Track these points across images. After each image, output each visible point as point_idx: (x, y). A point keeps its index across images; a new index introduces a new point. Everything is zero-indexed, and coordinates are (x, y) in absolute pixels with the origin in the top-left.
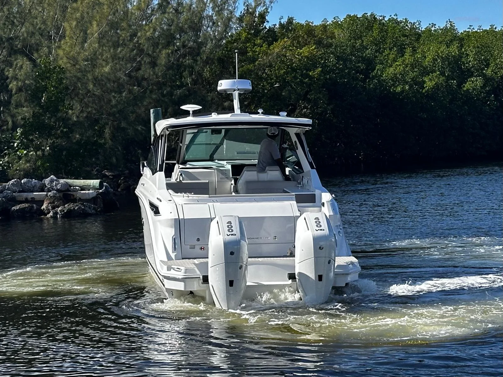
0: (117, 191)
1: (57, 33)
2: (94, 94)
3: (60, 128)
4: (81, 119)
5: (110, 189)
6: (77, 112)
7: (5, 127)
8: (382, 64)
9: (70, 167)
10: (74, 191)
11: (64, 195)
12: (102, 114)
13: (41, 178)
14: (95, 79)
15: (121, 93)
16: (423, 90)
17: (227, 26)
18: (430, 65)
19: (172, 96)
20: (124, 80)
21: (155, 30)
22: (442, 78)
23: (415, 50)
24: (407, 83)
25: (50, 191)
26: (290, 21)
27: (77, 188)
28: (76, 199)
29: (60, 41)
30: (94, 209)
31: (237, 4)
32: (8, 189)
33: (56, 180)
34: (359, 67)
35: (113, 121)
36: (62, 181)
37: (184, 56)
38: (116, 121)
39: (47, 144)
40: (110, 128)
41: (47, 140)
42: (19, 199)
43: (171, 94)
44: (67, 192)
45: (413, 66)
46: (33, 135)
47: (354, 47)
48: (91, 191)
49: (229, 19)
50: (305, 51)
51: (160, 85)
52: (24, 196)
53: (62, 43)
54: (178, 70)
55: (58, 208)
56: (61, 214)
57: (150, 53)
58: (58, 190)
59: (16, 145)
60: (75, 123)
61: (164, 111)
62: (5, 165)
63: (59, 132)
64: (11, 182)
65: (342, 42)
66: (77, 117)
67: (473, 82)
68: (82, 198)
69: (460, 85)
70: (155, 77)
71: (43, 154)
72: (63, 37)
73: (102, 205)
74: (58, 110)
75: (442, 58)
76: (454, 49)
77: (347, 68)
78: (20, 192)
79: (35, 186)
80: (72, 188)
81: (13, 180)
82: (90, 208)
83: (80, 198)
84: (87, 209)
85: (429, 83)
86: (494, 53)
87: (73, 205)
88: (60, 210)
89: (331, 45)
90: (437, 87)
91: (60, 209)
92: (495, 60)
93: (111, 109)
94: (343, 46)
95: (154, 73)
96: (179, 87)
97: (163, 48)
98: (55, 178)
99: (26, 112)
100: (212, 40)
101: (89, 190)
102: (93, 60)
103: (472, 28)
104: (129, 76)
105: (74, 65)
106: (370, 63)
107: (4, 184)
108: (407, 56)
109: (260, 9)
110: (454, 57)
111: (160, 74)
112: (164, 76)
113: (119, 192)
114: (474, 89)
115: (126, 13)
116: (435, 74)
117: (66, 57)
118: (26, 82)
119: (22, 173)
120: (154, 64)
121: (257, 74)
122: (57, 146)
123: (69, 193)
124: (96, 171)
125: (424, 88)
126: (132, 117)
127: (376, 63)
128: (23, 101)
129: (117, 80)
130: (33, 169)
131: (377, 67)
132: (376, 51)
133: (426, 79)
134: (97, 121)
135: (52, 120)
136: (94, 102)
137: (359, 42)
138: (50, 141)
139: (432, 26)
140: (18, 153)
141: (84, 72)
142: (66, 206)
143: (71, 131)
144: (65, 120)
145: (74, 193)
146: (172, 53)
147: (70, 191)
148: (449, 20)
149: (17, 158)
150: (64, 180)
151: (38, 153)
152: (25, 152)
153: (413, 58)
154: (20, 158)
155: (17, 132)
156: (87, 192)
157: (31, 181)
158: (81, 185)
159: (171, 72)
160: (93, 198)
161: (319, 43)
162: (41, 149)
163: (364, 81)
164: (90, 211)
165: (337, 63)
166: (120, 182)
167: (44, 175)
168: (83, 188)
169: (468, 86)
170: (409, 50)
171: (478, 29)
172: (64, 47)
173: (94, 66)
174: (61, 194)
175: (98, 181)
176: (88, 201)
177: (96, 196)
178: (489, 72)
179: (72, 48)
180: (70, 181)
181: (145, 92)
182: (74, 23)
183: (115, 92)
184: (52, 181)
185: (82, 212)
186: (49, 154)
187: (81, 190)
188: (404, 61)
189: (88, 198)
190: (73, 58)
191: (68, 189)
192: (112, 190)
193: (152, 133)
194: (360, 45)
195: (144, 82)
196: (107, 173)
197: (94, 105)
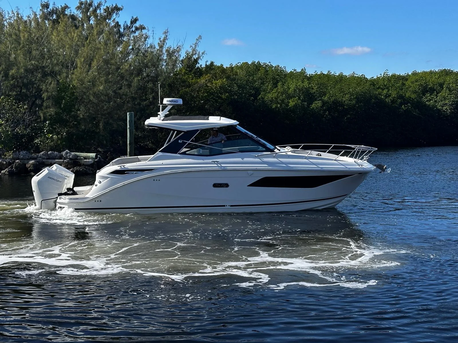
0: (106, 160)
1: (72, 65)
2: (94, 103)
3: (72, 122)
4: (85, 117)
6: (83, 113)
7: (39, 120)
8: (264, 91)
9: (78, 146)
10: (80, 160)
11: (73, 162)
12: (98, 114)
13: (60, 152)
14: (94, 93)
15: (109, 102)
16: (288, 107)
17: (174, 65)
18: (292, 93)
19: (140, 105)
20: (111, 94)
21: (130, 66)
22: (299, 101)
23: (283, 85)
24: (279, 103)
25: (66, 159)
26: (212, 63)
27: (82, 158)
29: (73, 69)
30: (92, 170)
31: (180, 53)
32: (40, 157)
33: (69, 153)
34: (251, 92)
36: (73, 153)
37: (148, 82)
38: (106, 119)
39: (64, 131)
40: (103, 123)
41: (64, 129)
42: (47, 163)
43: (139, 104)
45: (282, 94)
46: (55, 125)
47: (249, 80)
48: (90, 160)
49: (176, 61)
50: (219, 82)
51: (134, 99)
52: (50, 162)
53: (75, 70)
54: (144, 90)
55: (70, 169)
57: (128, 79)
58: (70, 159)
59: (45, 131)
60: (81, 119)
61: (135, 114)
62: (38, 143)
63: (71, 124)
64: (42, 153)
65: (241, 78)
66: (83, 116)
67: (316, 104)
69: (309, 105)
70: (130, 93)
71: (62, 137)
72: (76, 67)
74: (71, 111)
75: (299, 89)
76: (306, 84)
77: (244, 93)
78: (47, 159)
79: (57, 156)
80: (79, 158)
81: (43, 152)
82: (89, 170)
83: (83, 164)
84: (87, 170)
85: (292, 103)
86: (328, 88)
87: (79, 168)
89: (235, 79)
90: (295, 106)
92: (329, 92)
93: (103, 112)
94: (242, 80)
95: (130, 91)
96: (145, 100)
97: (135, 76)
98: (69, 152)
99: (52, 111)
100: (165, 73)
101: (89, 159)
102: (93, 82)
103: (316, 72)
104: (114, 92)
105: (82, 85)
106: (258, 91)
107: (37, 154)
108: (279, 87)
109: (195, 57)
110: (306, 88)
111: (133, 92)
112: (136, 93)
113: (107, 161)
114: (317, 108)
115: (113, 54)
116: (295, 99)
117: (77, 79)
118: (53, 93)
119: (49, 148)
120: (129, 86)
121: (191, 94)
122: (70, 132)
123: (77, 160)
124: (93, 148)
125: (289, 106)
126: (116, 117)
127: (261, 91)
128: (50, 105)
129: (107, 95)
130: (55, 145)
131: (262, 94)
132: (262, 83)
133: (290, 101)
134: (94, 119)
135: (68, 117)
136: (93, 107)
137: (251, 78)
138: (66, 130)
139: (294, 71)
140: (47, 136)
141: (88, 89)
142: (75, 168)
143: (79, 123)
144: (76, 117)
145: (80, 161)
146: (141, 79)
147: (78, 160)
149: (46, 139)
150: (74, 153)
151: (59, 136)
152: (51, 135)
153: (282, 88)
154: (48, 139)
155: (46, 123)
156: (88, 160)
157: (54, 153)
158: (85, 156)
159: (140, 91)
160: (92, 164)
161: (228, 78)
162: (61, 134)
163: (253, 101)
164: (89, 172)
165: (238, 90)
166: (108, 155)
167: (62, 149)
168: (85, 158)
169: (313, 106)
170: (280, 84)
171: (320, 73)
172: (76, 73)
173: (94, 85)
174: (72, 161)
175: (95, 154)
176: (88, 165)
178: (326, 98)
179: (81, 74)
180: (78, 154)
181: (124, 103)
182: (83, 60)
183: (106, 102)
184: (67, 153)
185: (84, 172)
186: (65, 137)
188: (277, 90)
189: (88, 164)
190: (81, 80)
191: (76, 158)
192: (103, 160)
193: (128, 126)
194: (252, 79)
195: (124, 97)
196: (100, 150)
197: (93, 109)
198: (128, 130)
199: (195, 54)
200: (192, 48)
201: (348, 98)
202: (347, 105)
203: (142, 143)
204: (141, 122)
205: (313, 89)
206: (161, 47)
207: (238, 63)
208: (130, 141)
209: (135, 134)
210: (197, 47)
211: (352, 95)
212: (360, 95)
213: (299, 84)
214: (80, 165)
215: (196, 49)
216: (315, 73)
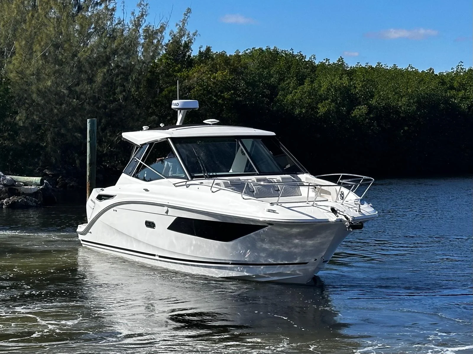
1: (9, 50)
2: (39, 104)
4: (27, 125)
5: (50, 186)
6: (23, 118)
8: (283, 90)
9: (15, 166)
10: (19, 186)
11: (9, 189)
12: (45, 121)
14: (39, 91)
15: (61, 104)
16: (317, 115)
17: (155, 52)
18: (325, 94)
21: (92, 52)
22: (333, 105)
23: (312, 81)
24: (304, 107)
26: (208, 49)
27: (21, 183)
28: (19, 193)
29: (11, 57)
30: (35, 201)
31: (164, 34)
33: (3, 176)
34: (265, 92)
35: (54, 128)
36: (8, 177)
38: (57, 128)
40: (51, 133)
43: (105, 107)
44: (12, 187)
45: (310, 94)
47: (262, 75)
48: (33, 187)
49: (157, 47)
50: (219, 75)
51: (96, 100)
53: (13, 58)
54: (111, 87)
55: (4, 200)
56: (6, 205)
58: (4, 185)
60: (21, 128)
61: (98, 121)
63: (6, 135)
65: (251, 71)
66: (24, 123)
67: (359, 110)
68: (25, 192)
69: (349, 112)
70: (92, 91)
72: (14, 53)
73: (42, 199)
75: (335, 88)
76: (345, 80)
77: (255, 93)
80: (17, 183)
82: (31, 201)
83: (23, 192)
84: (29, 201)
85: (322, 109)
86: (378, 86)
87: (17, 198)
88: (5, 202)
89: (242, 73)
90: (328, 112)
91: (5, 200)
92: (379, 93)
93: (53, 118)
94: (253, 74)
95: (91, 88)
96: (112, 102)
97: (99, 67)
98: (2, 174)
101: (31, 186)
102: (38, 75)
104: (69, 88)
105: (23, 79)
106: (274, 89)
108: (306, 85)
109: (184, 39)
110: (344, 87)
111: (96, 90)
112: (100, 91)
113: (57, 188)
114: (360, 116)
116: (327, 102)
117: (16, 71)
120: (91, 81)
122: (5, 147)
123: (14, 187)
124: (38, 170)
125: (318, 113)
126: (70, 125)
127: (279, 90)
129: (58, 93)
131: (280, 93)
132: (280, 80)
133: (319, 106)
134: (39, 127)
136: (38, 110)
137: (266, 71)
139: (327, 61)
142: (10, 198)
143: (17, 134)
144: (13, 125)
145: (18, 188)
146: (108, 72)
147: (15, 186)
148: (341, 57)
150: (10, 176)
153: (311, 86)
156: (30, 187)
158: (25, 181)
159: (105, 88)
160: (35, 192)
163: (268, 103)
164: (31, 203)
165: (246, 88)
166: (59, 180)
168: (26, 184)
169: (356, 112)
170: (307, 81)
171: (366, 66)
172: (13, 62)
174: (7, 188)
175: (40, 178)
176: (30, 194)
177: (37, 191)
178: (373, 102)
179: (20, 63)
180: (15, 177)
181: (82, 105)
182: (24, 43)
183: (57, 103)
185: (24, 204)
187: (25, 185)
188: (303, 89)
189: (30, 192)
190: (21, 72)
191: (13, 184)
192: (51, 187)
193: (88, 139)
194: (267, 73)
195: (83, 96)
196: (47, 172)
197: (38, 113)
198: (88, 144)
199: (184, 35)
200: (178, 26)
201: (407, 102)
202: (405, 112)
203: (107, 163)
204: (107, 133)
205: (355, 87)
206: (138, 25)
207: (247, 50)
208: (90, 160)
209: (98, 150)
210: (186, 24)
211: (411, 97)
212: (423, 98)
213: (335, 81)
214: (18, 194)
215: (185, 27)
216: (357, 65)
